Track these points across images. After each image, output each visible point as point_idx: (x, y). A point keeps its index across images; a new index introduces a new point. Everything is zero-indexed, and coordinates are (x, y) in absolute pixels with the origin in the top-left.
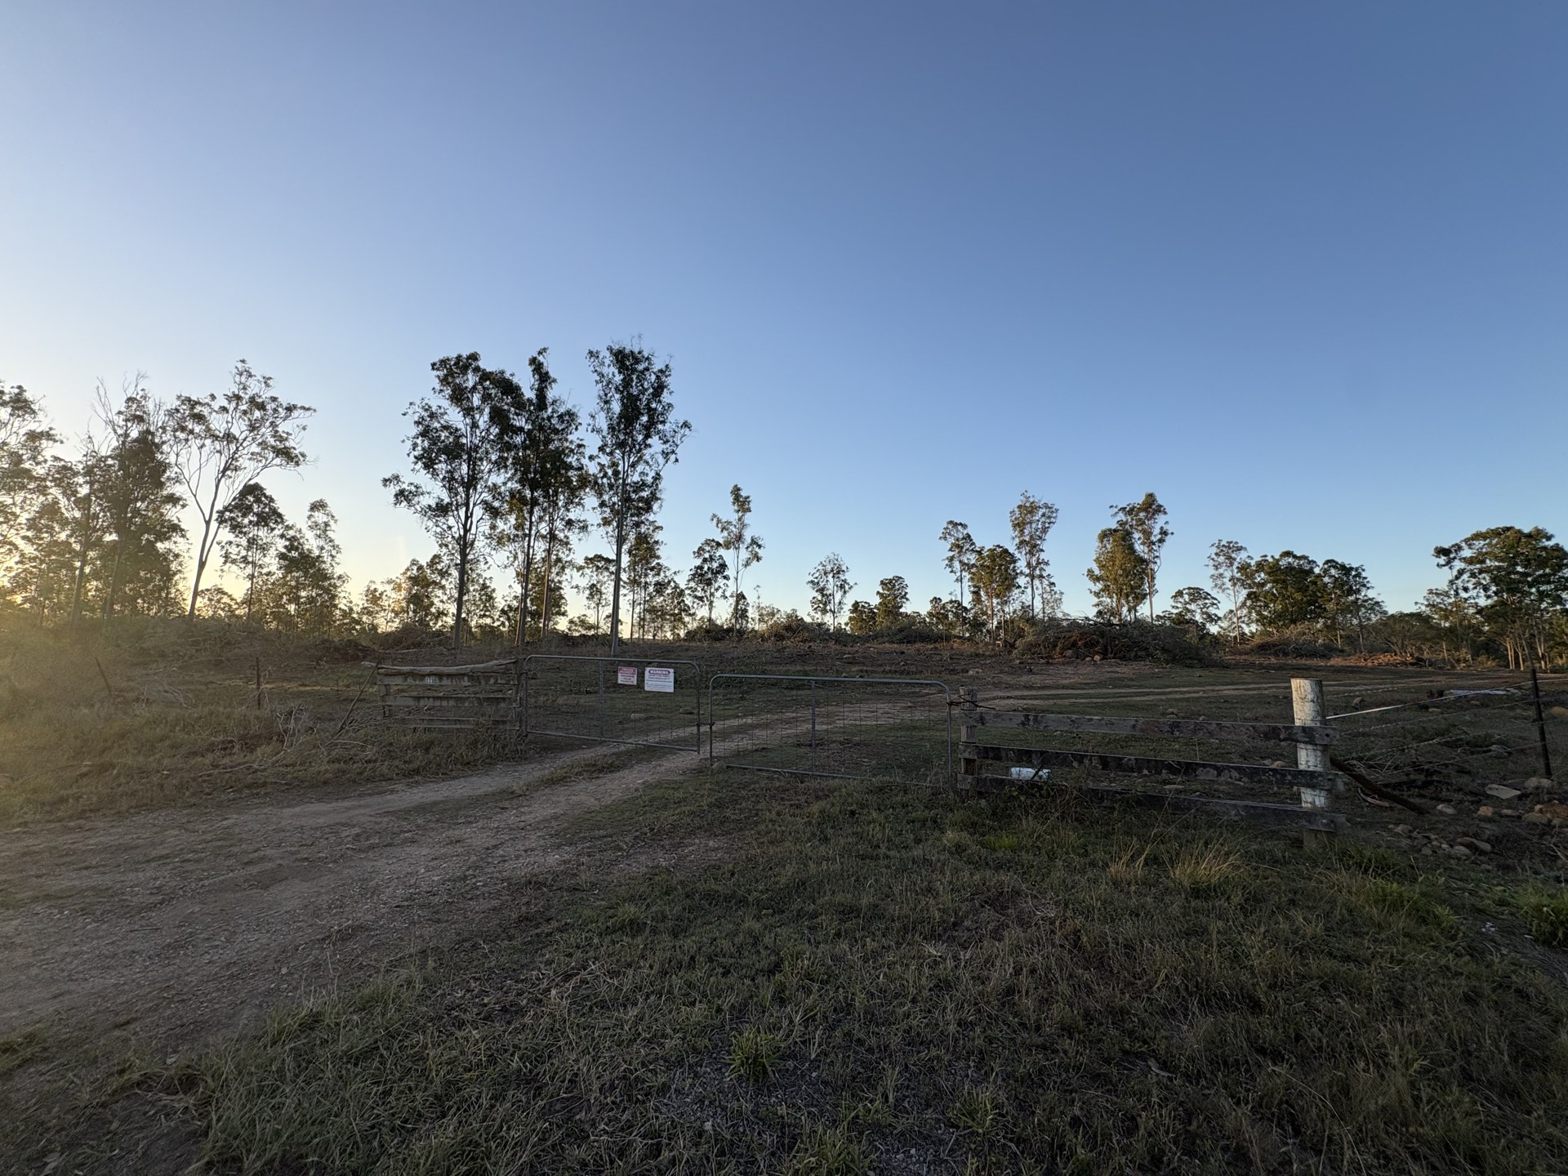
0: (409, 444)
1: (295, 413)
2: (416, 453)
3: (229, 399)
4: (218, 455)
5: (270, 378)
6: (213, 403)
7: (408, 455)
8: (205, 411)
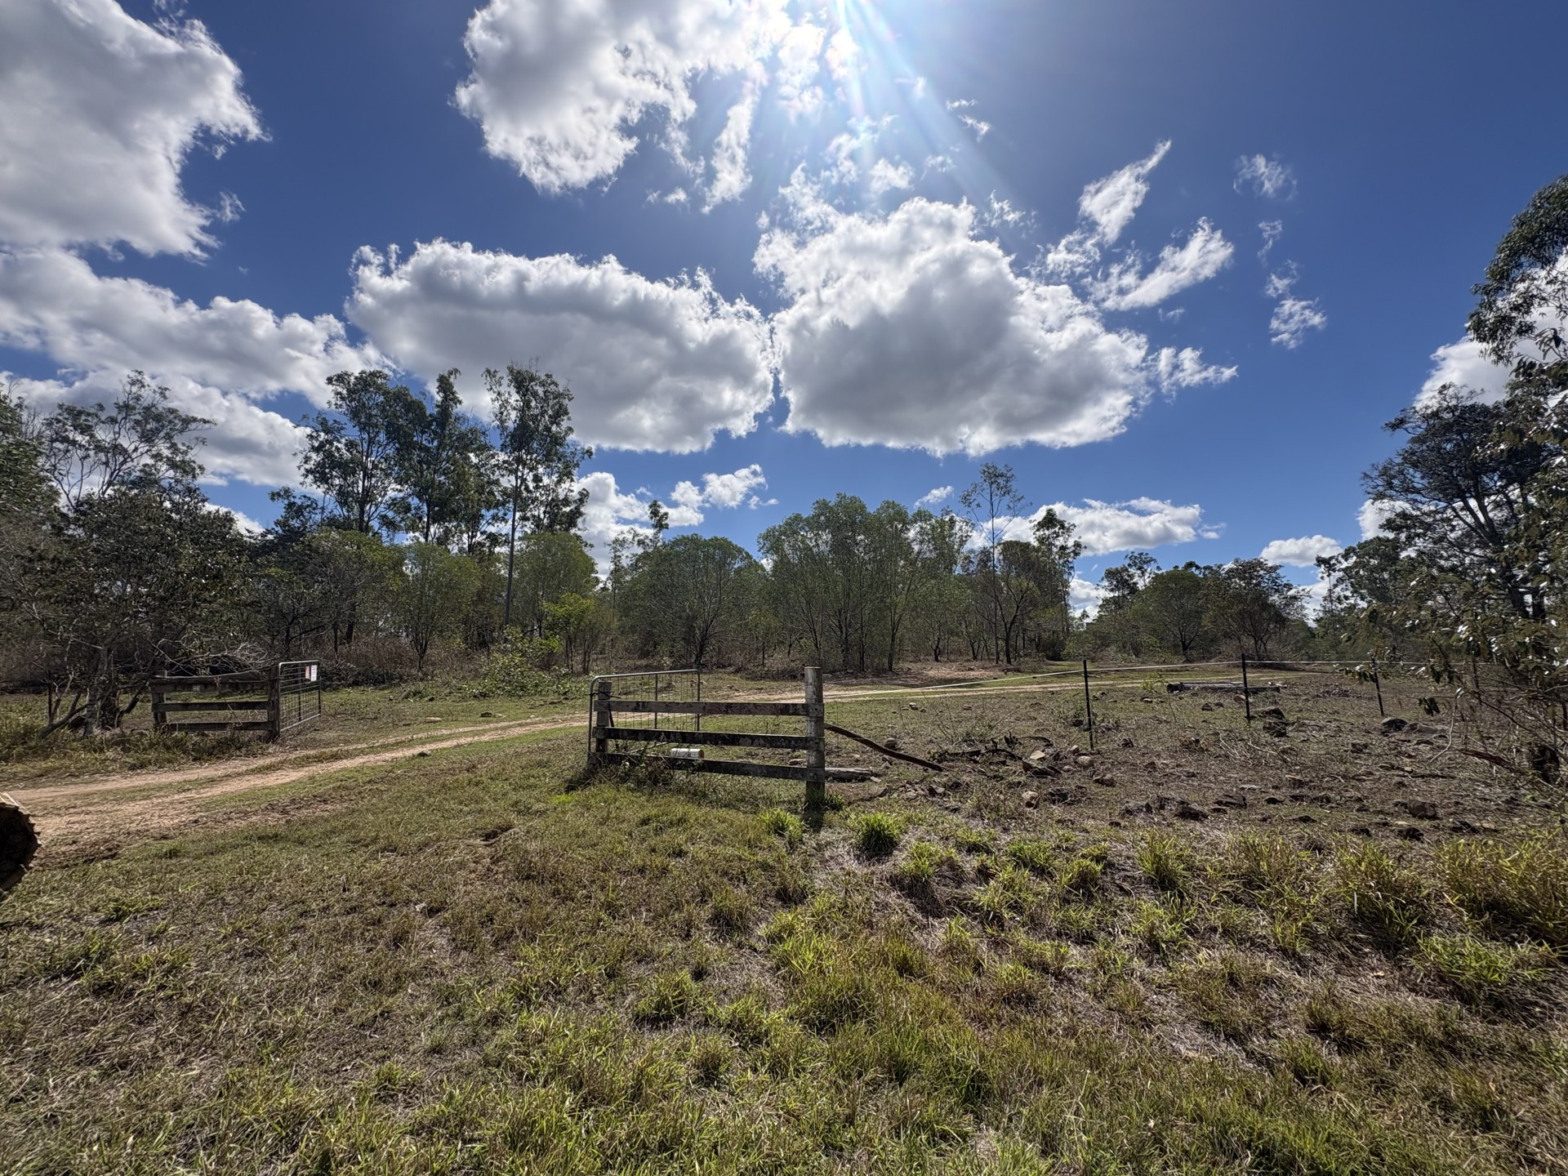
0: (301, 457)
1: (193, 426)
2: (308, 467)
3: (119, 408)
4: (104, 467)
5: (166, 389)
6: (100, 413)
7: (299, 468)
8: (92, 421)
